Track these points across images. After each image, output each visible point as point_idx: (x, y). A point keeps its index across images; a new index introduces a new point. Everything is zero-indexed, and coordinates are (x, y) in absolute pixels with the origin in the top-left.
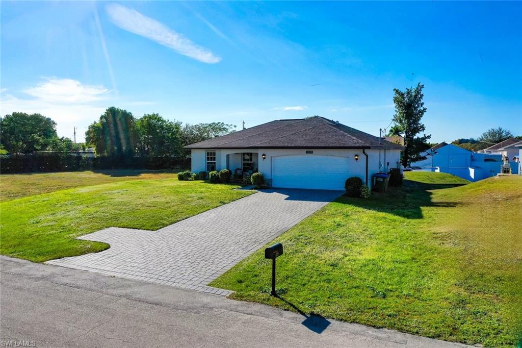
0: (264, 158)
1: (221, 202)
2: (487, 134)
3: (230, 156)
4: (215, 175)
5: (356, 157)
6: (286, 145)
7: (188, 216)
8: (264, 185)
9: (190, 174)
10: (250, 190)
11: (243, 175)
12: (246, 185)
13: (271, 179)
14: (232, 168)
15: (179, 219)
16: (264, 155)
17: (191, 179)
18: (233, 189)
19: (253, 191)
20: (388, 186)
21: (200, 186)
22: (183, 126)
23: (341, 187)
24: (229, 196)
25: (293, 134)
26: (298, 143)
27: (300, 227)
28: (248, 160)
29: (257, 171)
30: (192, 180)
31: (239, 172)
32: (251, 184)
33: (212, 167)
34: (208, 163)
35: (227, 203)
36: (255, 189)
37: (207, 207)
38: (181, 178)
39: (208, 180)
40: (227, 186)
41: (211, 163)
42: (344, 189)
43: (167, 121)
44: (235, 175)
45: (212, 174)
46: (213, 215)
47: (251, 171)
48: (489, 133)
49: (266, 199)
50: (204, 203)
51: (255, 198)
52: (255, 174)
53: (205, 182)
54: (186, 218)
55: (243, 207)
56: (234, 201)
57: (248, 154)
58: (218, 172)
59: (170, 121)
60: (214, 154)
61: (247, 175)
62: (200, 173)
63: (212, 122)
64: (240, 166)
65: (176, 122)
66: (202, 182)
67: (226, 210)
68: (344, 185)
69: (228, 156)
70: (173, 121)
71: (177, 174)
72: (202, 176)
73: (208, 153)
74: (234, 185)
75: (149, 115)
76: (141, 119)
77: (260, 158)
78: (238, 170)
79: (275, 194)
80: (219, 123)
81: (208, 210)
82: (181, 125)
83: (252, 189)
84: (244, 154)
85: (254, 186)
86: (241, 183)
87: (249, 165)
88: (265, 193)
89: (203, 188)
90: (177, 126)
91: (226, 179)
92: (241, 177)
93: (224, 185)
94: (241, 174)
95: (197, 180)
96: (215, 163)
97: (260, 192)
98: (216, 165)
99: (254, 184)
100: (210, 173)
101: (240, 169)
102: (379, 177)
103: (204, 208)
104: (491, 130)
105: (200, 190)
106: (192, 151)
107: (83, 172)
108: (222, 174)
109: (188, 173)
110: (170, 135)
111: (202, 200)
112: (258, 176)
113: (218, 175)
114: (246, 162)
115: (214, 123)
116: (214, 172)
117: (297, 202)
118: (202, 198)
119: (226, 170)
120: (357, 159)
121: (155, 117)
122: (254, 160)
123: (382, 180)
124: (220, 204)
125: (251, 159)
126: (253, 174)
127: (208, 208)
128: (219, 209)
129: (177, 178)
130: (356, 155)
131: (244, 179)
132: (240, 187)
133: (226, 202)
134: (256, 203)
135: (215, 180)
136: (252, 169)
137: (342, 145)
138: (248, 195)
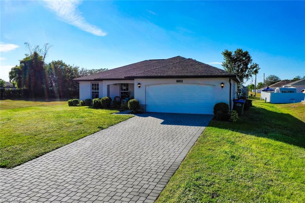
0: (140, 87)
1: (99, 127)
2: (268, 78)
3: (110, 86)
4: (97, 101)
5: (222, 85)
6: (159, 75)
7: (59, 145)
8: (139, 110)
9: (78, 101)
10: (128, 115)
11: (121, 102)
12: (123, 110)
13: (146, 105)
14: (112, 96)
15: (48, 150)
16: (139, 84)
17: (78, 105)
18: (112, 113)
19: (130, 115)
20: (244, 110)
21: (83, 111)
22: (80, 69)
23: (211, 112)
24: (108, 121)
25: (163, 67)
26: (170, 73)
27: (191, 161)
28: (125, 90)
29: (133, 98)
30: (80, 106)
31: (118, 99)
32: (128, 109)
33: (95, 95)
34: (93, 92)
35: (105, 129)
36: (132, 113)
37: (84, 133)
38: (71, 104)
39: (92, 105)
40: (107, 110)
41: (96, 92)
42: (213, 114)
43: (68, 65)
44: (114, 102)
45: (95, 101)
46: (88, 144)
47: (127, 99)
48: (269, 78)
49: (143, 123)
50: (82, 128)
51: (132, 122)
52: (131, 101)
53: (89, 108)
54: (57, 148)
55: (121, 133)
56: (113, 125)
57: (124, 85)
58: (100, 99)
59: (70, 66)
60: (98, 85)
61: (124, 102)
62: (86, 100)
63: (101, 68)
64: (119, 95)
65: (75, 66)
66: (86, 108)
67: (104, 137)
68: (212, 110)
69: (108, 86)
70: (72, 66)
71: (68, 102)
72: (88, 103)
73: (93, 85)
74: (113, 110)
75: (55, 61)
76: (50, 64)
77: (136, 87)
78: (117, 98)
79: (150, 118)
80: (105, 69)
81: (85, 136)
82: (79, 69)
83: (129, 113)
84: (122, 84)
85: (130, 111)
86: (119, 108)
87: (126, 94)
88: (141, 118)
89: (86, 112)
90: (76, 69)
91: (107, 105)
92: (119, 103)
93: (105, 110)
94: (119, 101)
95: (84, 106)
96: (98, 92)
97: (136, 116)
98: (99, 94)
99: (131, 109)
100: (94, 100)
101: (119, 97)
102: (238, 103)
103: (80, 135)
104: (270, 76)
105: (82, 115)
106: (80, 82)
107: (5, 101)
108: (103, 100)
109: (76, 100)
110: (70, 75)
111: (81, 125)
112: (134, 102)
113: (100, 102)
114: (123, 91)
115: (102, 69)
116: (97, 99)
117: (173, 127)
118: (81, 123)
119: (107, 97)
120: (222, 87)
121: (60, 63)
122: (130, 90)
123: (240, 105)
124: (98, 129)
125: (127, 89)
126: (129, 100)
127: (85, 135)
128: (96, 135)
129: (68, 104)
130: (222, 83)
131: (122, 105)
132: (118, 111)
133: (104, 127)
134: (134, 128)
135: (98, 106)
136: (128, 97)
137: (210, 74)
138: (126, 119)
